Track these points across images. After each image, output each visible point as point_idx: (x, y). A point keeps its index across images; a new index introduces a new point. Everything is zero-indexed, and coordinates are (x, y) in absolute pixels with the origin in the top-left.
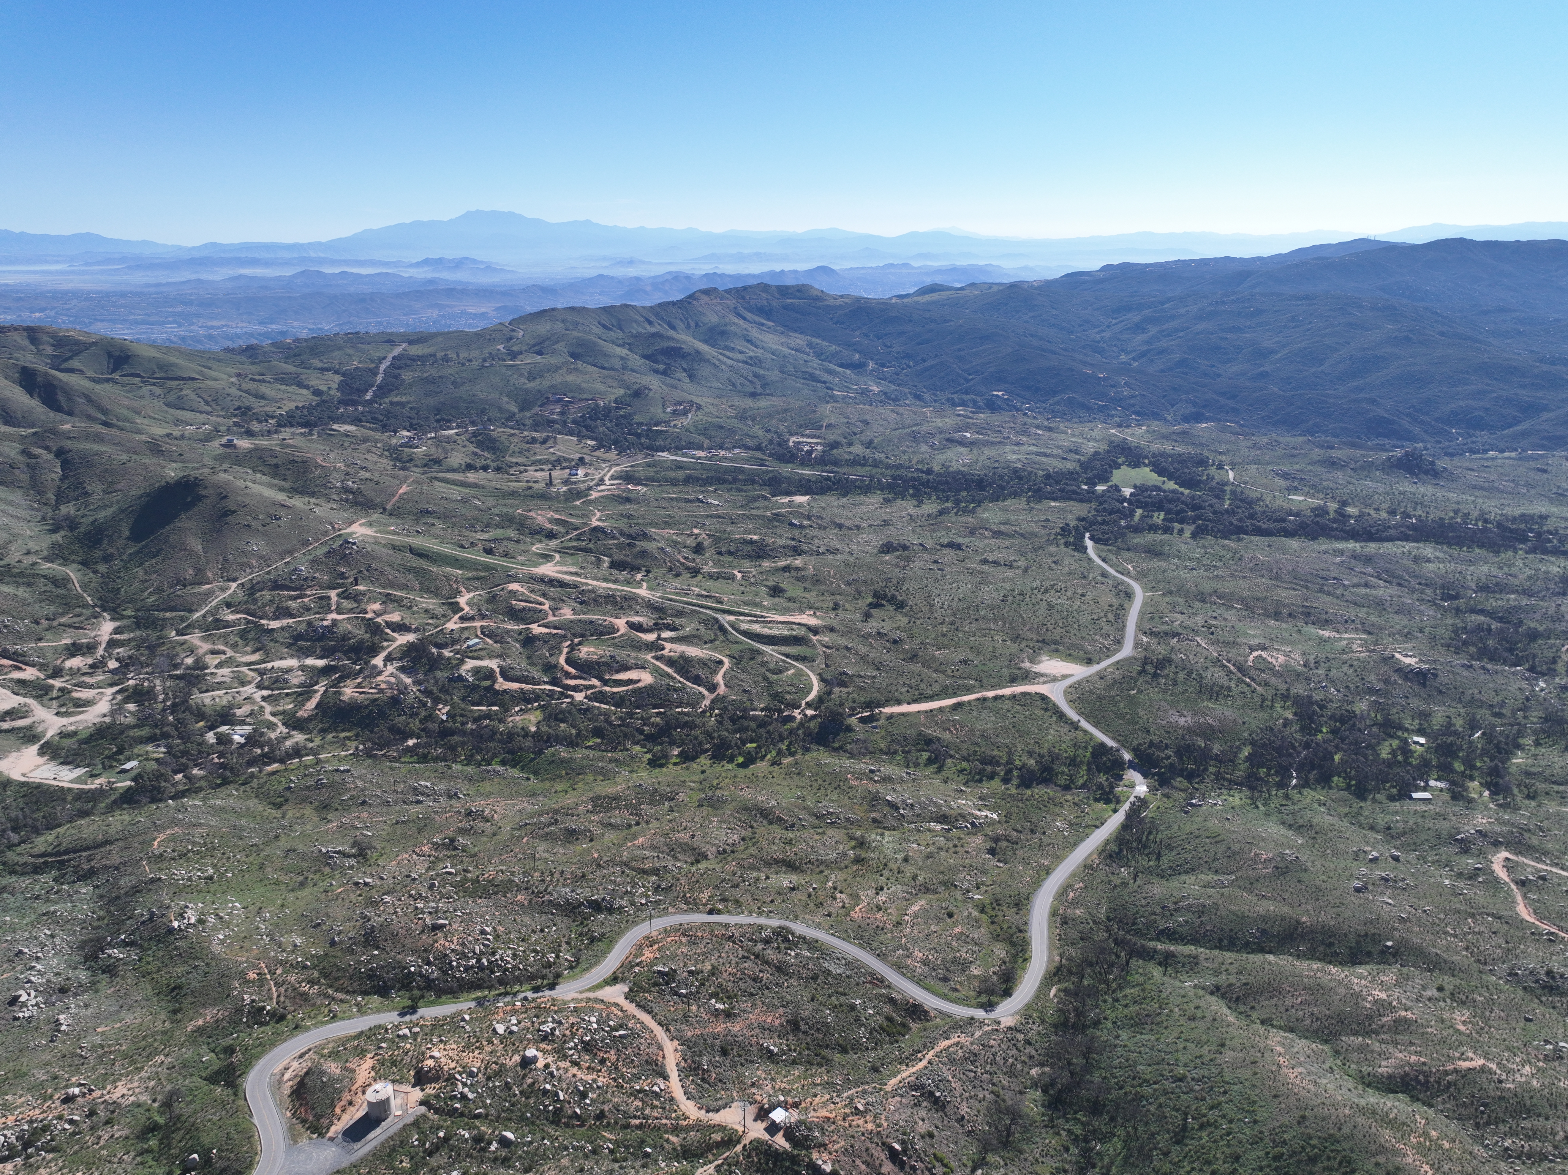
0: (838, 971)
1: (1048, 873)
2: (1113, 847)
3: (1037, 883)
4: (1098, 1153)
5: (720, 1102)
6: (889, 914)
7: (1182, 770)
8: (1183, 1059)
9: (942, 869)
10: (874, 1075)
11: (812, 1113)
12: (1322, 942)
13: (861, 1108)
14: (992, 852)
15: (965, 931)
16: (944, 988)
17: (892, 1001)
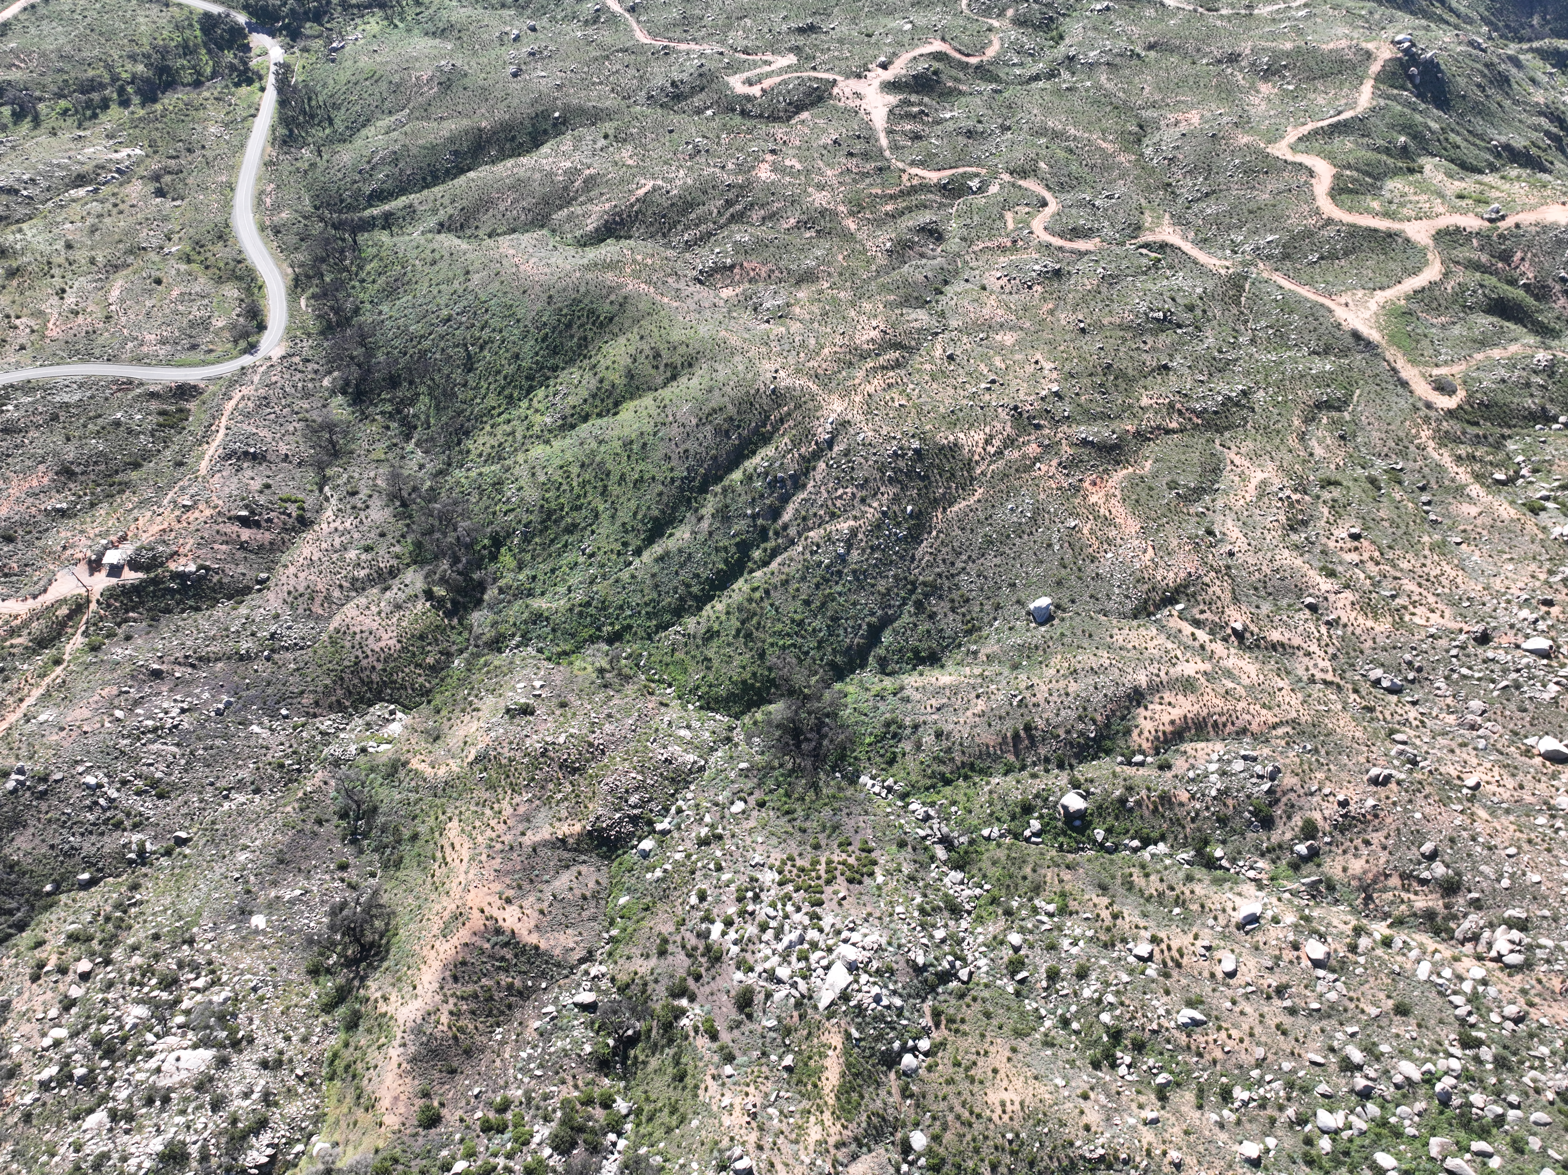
0: (76, 398)
1: (232, 190)
2: (282, 131)
3: (227, 205)
4: (414, 416)
5: (42, 583)
6: (91, 314)
7: (306, 13)
8: (442, 302)
9: (116, 237)
10: (182, 469)
11: (145, 535)
12: (506, 139)
13: (189, 503)
14: (160, 193)
15: (184, 290)
16: (199, 356)
17: (153, 395)
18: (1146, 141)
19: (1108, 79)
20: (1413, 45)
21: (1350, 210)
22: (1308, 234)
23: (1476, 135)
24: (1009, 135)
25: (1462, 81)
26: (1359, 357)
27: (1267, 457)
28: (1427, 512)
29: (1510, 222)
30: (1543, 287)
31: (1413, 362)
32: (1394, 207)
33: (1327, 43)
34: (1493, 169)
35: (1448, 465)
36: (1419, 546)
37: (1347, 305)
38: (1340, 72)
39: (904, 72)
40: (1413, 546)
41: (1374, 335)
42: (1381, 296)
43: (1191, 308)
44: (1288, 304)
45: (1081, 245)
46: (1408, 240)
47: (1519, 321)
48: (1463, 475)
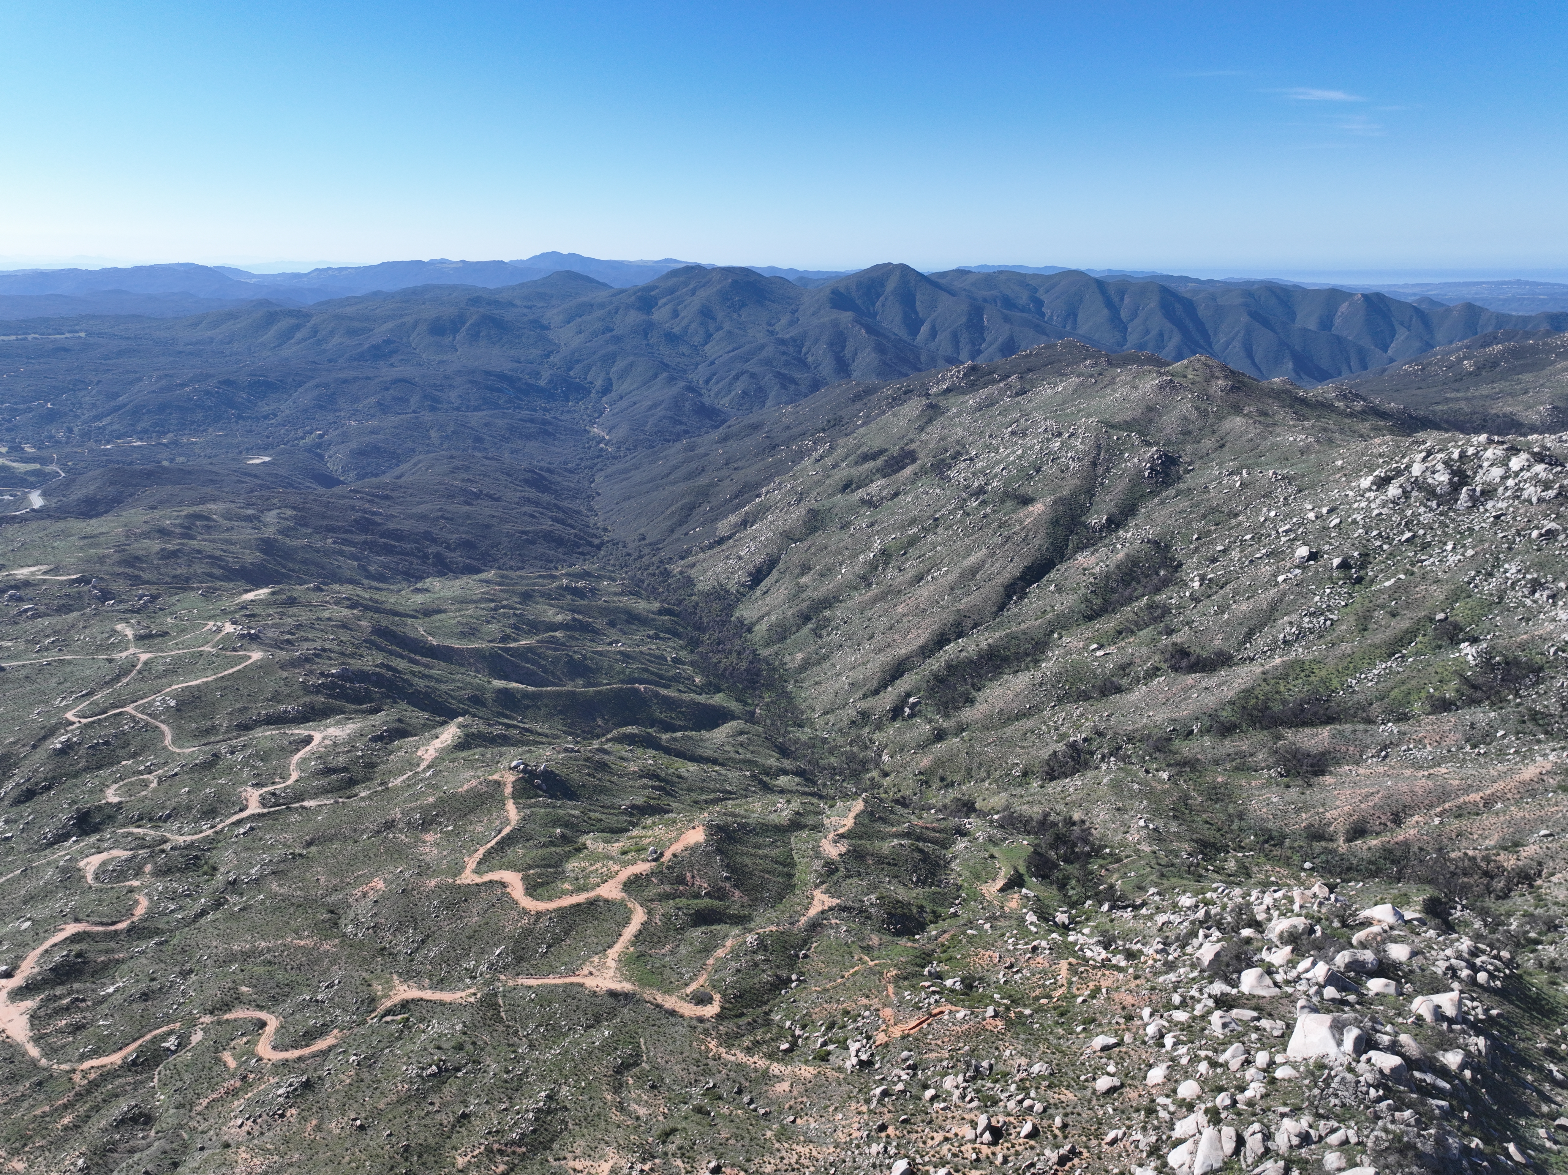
18: (342, 922)
19: (279, 885)
20: (527, 765)
21: (550, 899)
22: (527, 932)
23: (608, 807)
24: (193, 977)
25: (575, 776)
26: (626, 1011)
27: (603, 1145)
28: (755, 1110)
29: (668, 855)
30: (719, 889)
31: (668, 992)
32: (582, 881)
33: (461, 786)
34: (635, 825)
35: (745, 1060)
36: (768, 1144)
37: (591, 973)
38: (483, 803)
39: (37, 970)
40: (764, 1147)
41: (627, 987)
42: (613, 953)
43: (460, 1047)
44: (545, 997)
45: (321, 1045)
46: (607, 901)
47: (719, 921)
48: (758, 1061)
